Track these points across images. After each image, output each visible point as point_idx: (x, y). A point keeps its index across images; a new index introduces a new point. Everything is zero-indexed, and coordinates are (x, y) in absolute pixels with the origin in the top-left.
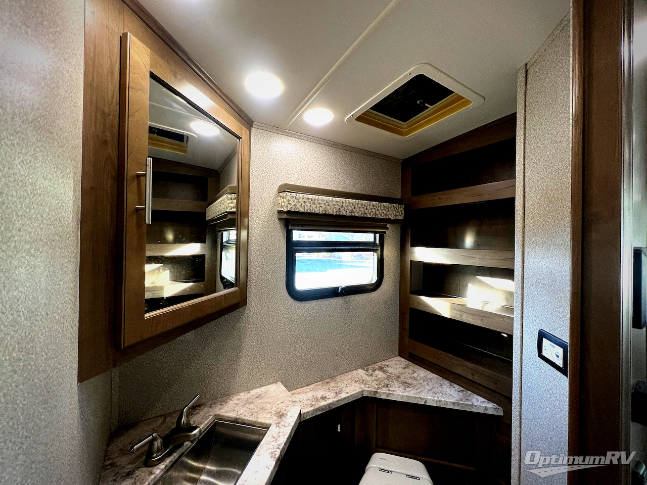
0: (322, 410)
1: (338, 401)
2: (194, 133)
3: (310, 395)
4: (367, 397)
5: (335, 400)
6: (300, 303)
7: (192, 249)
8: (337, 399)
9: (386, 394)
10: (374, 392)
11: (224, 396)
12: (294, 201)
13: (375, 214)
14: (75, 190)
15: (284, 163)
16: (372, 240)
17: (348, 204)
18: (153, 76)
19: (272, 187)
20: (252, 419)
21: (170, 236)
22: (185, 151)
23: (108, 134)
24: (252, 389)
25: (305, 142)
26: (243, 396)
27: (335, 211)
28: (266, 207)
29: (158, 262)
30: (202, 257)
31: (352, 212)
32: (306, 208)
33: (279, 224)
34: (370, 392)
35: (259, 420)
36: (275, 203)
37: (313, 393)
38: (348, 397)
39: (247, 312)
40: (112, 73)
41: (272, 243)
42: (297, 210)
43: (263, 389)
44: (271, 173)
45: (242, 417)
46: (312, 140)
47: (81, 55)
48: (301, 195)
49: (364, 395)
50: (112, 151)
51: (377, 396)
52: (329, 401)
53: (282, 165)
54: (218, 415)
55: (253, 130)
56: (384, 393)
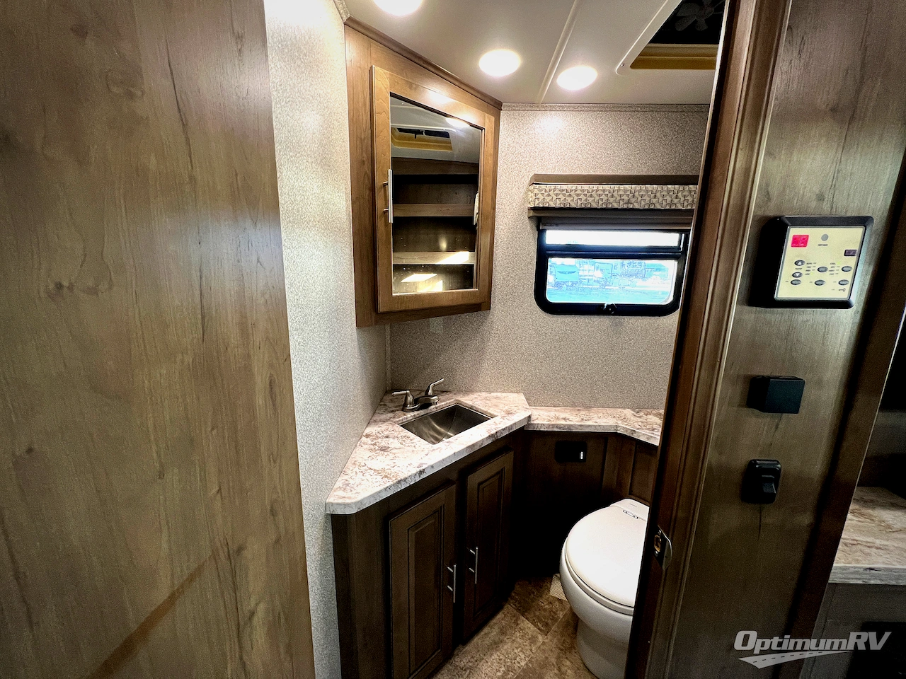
0: (560, 428)
1: (581, 426)
2: (452, 127)
3: (552, 414)
4: (621, 435)
5: (577, 423)
6: (551, 316)
7: (462, 258)
8: (580, 424)
9: (646, 436)
10: (632, 430)
11: (468, 391)
12: (543, 194)
13: (672, 203)
14: (347, 201)
15: (539, 147)
16: (676, 244)
17: (621, 192)
18: (392, 95)
19: (523, 180)
20: (484, 409)
21: (444, 245)
22: (450, 148)
23: (364, 155)
24: (493, 392)
25: (568, 113)
26: (484, 394)
27: (600, 202)
28: (514, 204)
29: (434, 272)
30: (471, 267)
31: (629, 202)
32: (579, 202)
33: (529, 225)
34: (627, 430)
35: (489, 411)
36: (525, 200)
37: (556, 413)
38: (595, 426)
39: (490, 316)
40: (365, 105)
41: (519, 246)
42: (547, 205)
43: (504, 394)
44: (522, 163)
45: (477, 406)
46: (579, 109)
47: (345, 101)
48: (553, 187)
49: (618, 432)
50: (367, 168)
51: (635, 436)
52: (568, 423)
53: (536, 150)
54: (459, 401)
55: (502, 113)
56: (644, 434)
